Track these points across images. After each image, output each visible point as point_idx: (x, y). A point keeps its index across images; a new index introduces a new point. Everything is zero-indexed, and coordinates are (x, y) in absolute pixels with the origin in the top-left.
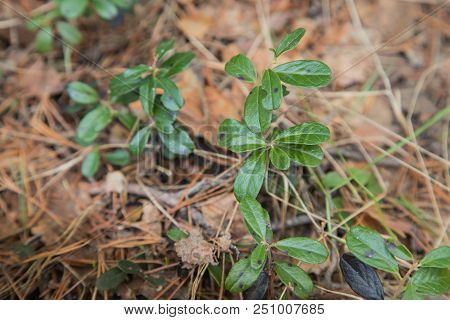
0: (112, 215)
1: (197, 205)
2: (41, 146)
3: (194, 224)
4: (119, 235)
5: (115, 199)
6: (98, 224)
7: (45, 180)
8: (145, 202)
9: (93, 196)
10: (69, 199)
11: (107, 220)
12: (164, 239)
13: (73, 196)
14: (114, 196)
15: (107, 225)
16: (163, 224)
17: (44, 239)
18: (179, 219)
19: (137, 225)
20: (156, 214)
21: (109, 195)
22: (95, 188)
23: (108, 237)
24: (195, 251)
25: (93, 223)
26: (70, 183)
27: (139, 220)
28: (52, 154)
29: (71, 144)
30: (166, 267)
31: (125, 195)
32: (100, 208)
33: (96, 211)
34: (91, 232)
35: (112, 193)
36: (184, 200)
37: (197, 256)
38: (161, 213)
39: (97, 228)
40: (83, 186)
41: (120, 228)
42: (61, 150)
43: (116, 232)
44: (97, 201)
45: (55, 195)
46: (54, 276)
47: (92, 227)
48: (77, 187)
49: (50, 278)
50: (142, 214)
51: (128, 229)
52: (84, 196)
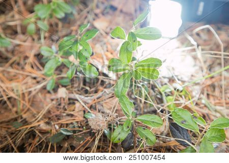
0: (60, 108)
1: (101, 103)
2: (29, 78)
3: (99, 111)
4: (64, 118)
5: (62, 101)
6: (54, 112)
7: (30, 92)
8: (76, 102)
9: (52, 100)
10: (41, 101)
11: (58, 111)
12: (84, 119)
13: (43, 100)
14: (62, 99)
15: (58, 113)
16: (84, 112)
17: (27, 120)
18: (92, 109)
19: (72, 113)
20: (81, 107)
21: (59, 99)
22: (53, 96)
23: (59, 119)
24: (98, 123)
25: (52, 112)
26: (42, 94)
27: (74, 110)
28: (34, 81)
29: (43, 77)
30: (84, 131)
31: (67, 99)
32: (55, 106)
33: (53, 107)
34: (50, 116)
35: (61, 98)
36: (94, 100)
37: (99, 125)
38: (83, 107)
39: (53, 114)
40: (48, 95)
41: (64, 114)
42: (38, 79)
43: (63, 116)
44: (54, 102)
45: (35, 100)
46: (32, 137)
47: (51, 114)
48: (45, 96)
49: (30, 138)
50: (75, 108)
51: (68, 115)
52: (48, 100)
